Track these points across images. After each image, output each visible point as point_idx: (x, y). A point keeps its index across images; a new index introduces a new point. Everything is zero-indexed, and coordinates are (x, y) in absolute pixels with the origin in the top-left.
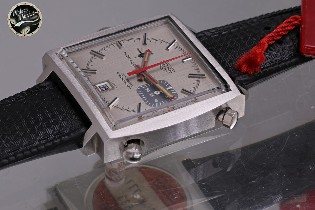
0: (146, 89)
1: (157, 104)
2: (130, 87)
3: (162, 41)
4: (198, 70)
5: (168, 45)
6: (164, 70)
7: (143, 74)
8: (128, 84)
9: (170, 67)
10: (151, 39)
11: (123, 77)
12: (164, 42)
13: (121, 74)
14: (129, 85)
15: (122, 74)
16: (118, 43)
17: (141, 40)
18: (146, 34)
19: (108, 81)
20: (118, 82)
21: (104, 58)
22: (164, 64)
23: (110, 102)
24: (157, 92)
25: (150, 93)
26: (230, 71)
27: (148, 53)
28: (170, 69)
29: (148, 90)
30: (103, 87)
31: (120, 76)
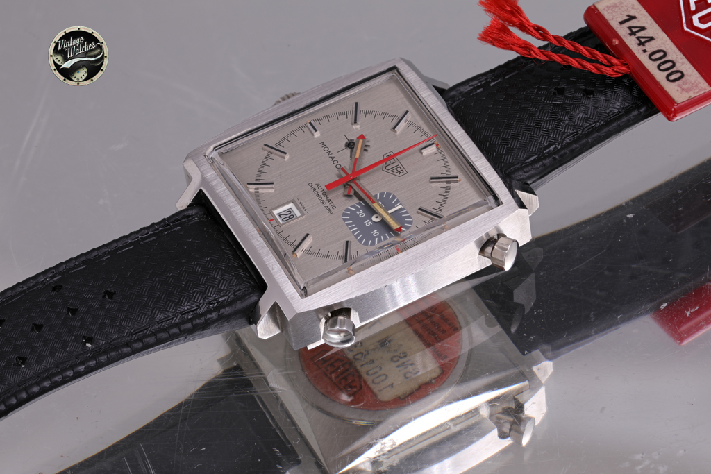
0: (358, 213)
1: (376, 239)
2: (331, 209)
3: (385, 115)
4: (447, 166)
5: (395, 121)
6: (389, 171)
7: (353, 184)
8: (328, 204)
9: (400, 165)
10: (366, 112)
11: (319, 191)
12: (389, 115)
13: (315, 186)
14: (330, 207)
15: (318, 185)
16: (309, 125)
17: (350, 116)
18: (357, 104)
19: (293, 202)
20: (313, 202)
21: (287, 157)
22: (389, 161)
23: (296, 243)
24: (377, 217)
25: (365, 219)
26: (503, 162)
27: (361, 141)
28: (399, 169)
29: (361, 214)
30: (285, 213)
31: (314, 189)
